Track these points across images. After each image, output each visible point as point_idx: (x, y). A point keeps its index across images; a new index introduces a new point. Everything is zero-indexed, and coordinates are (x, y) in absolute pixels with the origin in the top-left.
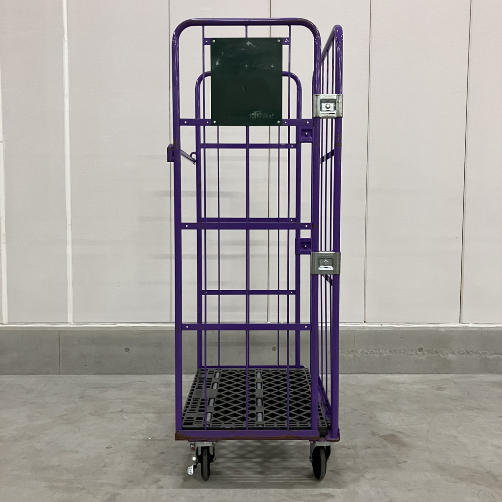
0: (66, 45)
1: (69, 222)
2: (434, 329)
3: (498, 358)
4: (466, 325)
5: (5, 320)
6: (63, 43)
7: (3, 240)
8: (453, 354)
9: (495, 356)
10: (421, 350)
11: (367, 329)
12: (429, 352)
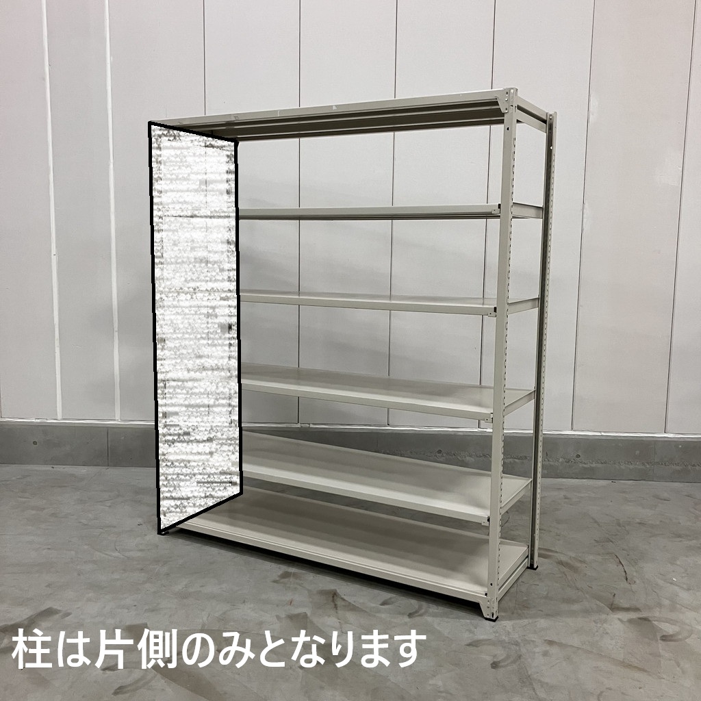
0: (112, 166)
1: (116, 329)
2: (453, 433)
3: (515, 461)
4: (485, 430)
5: (59, 416)
6: (109, 165)
7: (57, 343)
8: (471, 456)
9: (511, 460)
10: (440, 452)
11: (390, 432)
12: (447, 454)
